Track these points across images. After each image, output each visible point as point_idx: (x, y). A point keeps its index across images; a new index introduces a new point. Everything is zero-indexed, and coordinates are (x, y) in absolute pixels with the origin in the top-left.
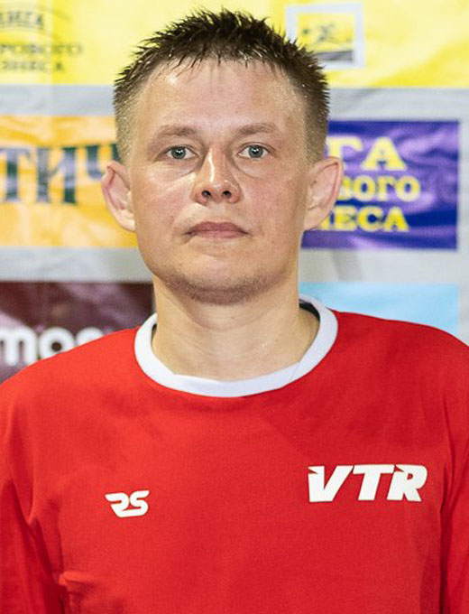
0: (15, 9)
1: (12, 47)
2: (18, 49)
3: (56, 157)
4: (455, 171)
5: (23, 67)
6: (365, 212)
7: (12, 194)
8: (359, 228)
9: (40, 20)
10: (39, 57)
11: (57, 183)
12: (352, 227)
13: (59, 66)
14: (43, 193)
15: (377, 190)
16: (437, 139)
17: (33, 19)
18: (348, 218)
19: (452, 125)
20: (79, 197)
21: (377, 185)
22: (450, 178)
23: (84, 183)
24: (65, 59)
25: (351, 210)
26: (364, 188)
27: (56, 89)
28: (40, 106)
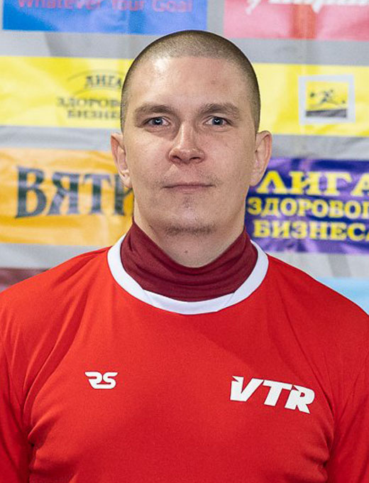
0: (101, 74)
1: (99, 102)
2: (103, 103)
5: (106, 116)
6: (353, 227)
8: (348, 237)
9: (119, 82)
12: (343, 237)
14: (119, 208)
15: (362, 212)
17: (114, 81)
18: (340, 231)
21: (362, 207)
25: (343, 225)
26: (353, 209)
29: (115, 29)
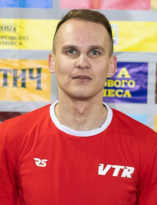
2: (8, 38)
3: (19, 73)
4: (147, 78)
6: (118, 91)
7: (5, 84)
8: (115, 96)
9: (15, 29)
10: (14, 41)
11: (19, 81)
12: (113, 96)
13: (21, 43)
14: (15, 84)
15: (122, 84)
16: (141, 68)
17: (12, 28)
18: (112, 93)
19: (146, 64)
20: (27, 85)
21: (122, 82)
22: (145, 81)
23: (28, 81)
24: (23, 41)
25: (113, 90)
26: (117, 83)
27: (20, 51)
28: (15, 56)
29: (12, 6)
